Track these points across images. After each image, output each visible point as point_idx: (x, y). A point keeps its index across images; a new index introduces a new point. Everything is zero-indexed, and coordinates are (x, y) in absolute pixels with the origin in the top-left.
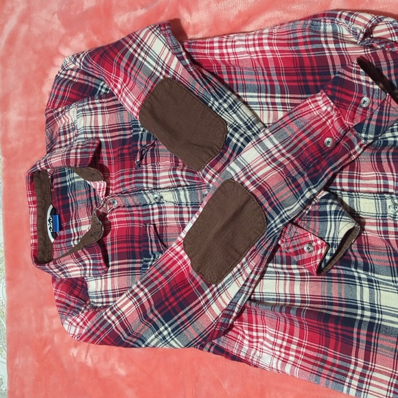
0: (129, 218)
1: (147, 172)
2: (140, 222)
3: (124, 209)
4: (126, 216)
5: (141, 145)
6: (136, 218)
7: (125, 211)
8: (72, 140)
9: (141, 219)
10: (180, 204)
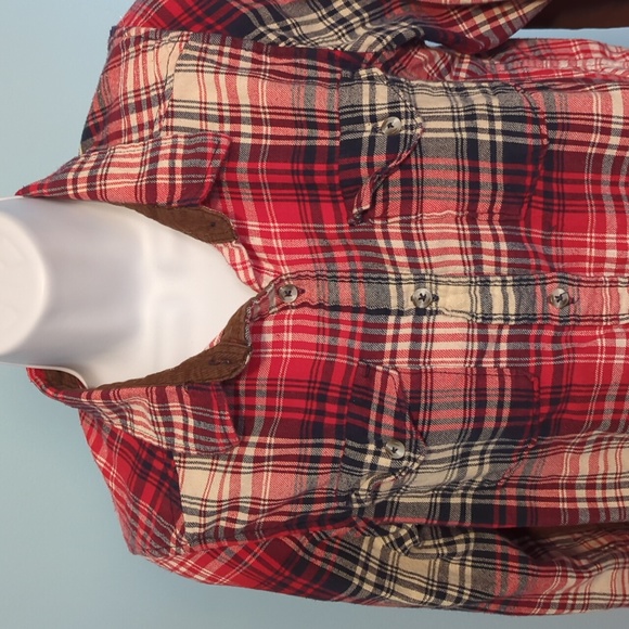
0: (326, 340)
1: (386, 236)
2: (350, 351)
3: (315, 313)
4: (318, 331)
5: (370, 165)
6: (342, 342)
7: (318, 319)
8: (156, 128)
9: (357, 345)
10: (487, 317)
